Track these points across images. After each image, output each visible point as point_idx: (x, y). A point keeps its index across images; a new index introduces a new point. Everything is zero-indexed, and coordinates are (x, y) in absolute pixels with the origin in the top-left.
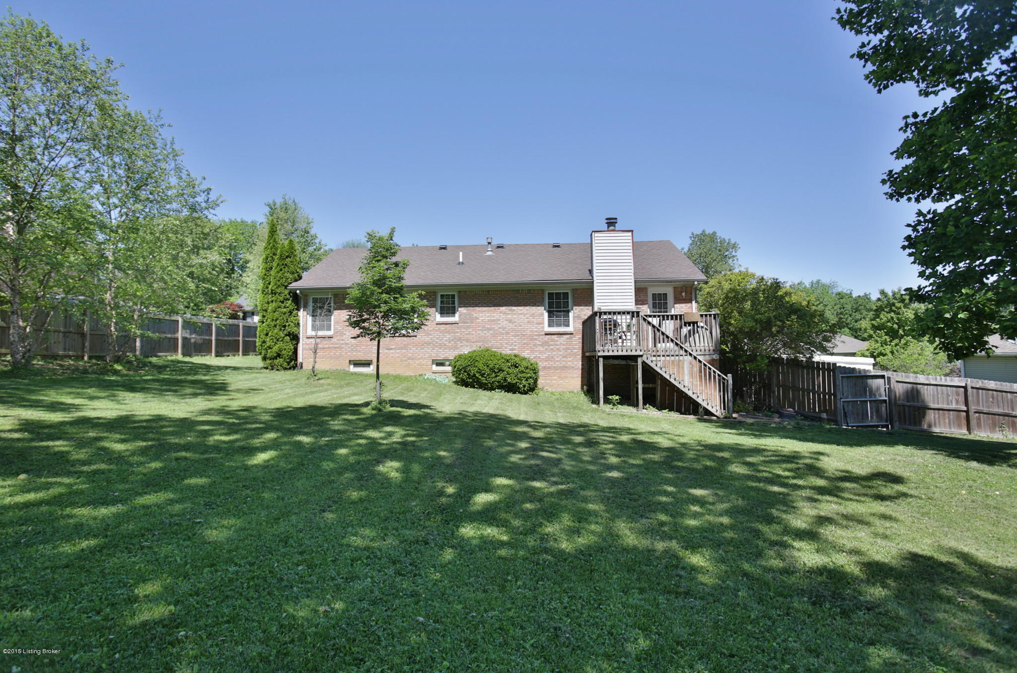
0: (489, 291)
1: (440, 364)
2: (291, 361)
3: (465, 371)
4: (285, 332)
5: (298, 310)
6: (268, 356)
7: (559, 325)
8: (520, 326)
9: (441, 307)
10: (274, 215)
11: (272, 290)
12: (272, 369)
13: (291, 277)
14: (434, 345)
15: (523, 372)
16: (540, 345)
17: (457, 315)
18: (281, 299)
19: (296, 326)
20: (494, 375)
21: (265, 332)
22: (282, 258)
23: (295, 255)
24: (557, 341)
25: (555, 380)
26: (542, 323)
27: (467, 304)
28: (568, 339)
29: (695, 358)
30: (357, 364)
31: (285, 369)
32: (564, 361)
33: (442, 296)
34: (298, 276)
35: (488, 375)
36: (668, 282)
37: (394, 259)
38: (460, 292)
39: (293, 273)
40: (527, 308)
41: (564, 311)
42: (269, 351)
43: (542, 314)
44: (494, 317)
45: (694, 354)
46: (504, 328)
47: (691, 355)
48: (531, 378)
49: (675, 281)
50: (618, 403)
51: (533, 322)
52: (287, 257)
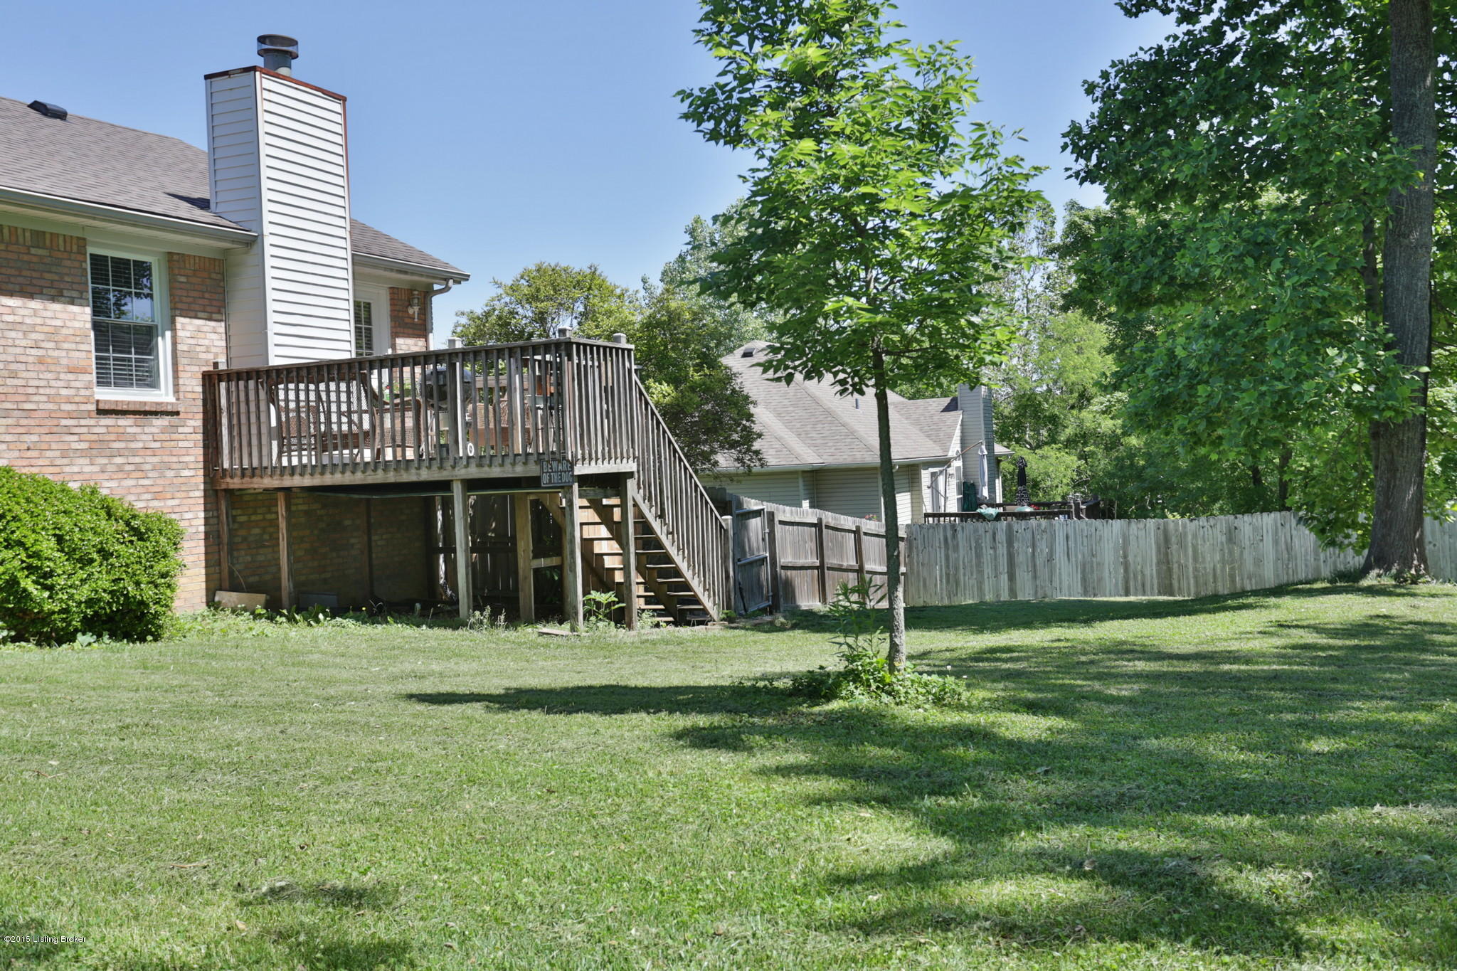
7: (128, 379)
8: (14, 375)
16: (82, 453)
24: (134, 438)
28: (165, 430)
40: (35, 304)
43: (87, 335)
51: (57, 361)
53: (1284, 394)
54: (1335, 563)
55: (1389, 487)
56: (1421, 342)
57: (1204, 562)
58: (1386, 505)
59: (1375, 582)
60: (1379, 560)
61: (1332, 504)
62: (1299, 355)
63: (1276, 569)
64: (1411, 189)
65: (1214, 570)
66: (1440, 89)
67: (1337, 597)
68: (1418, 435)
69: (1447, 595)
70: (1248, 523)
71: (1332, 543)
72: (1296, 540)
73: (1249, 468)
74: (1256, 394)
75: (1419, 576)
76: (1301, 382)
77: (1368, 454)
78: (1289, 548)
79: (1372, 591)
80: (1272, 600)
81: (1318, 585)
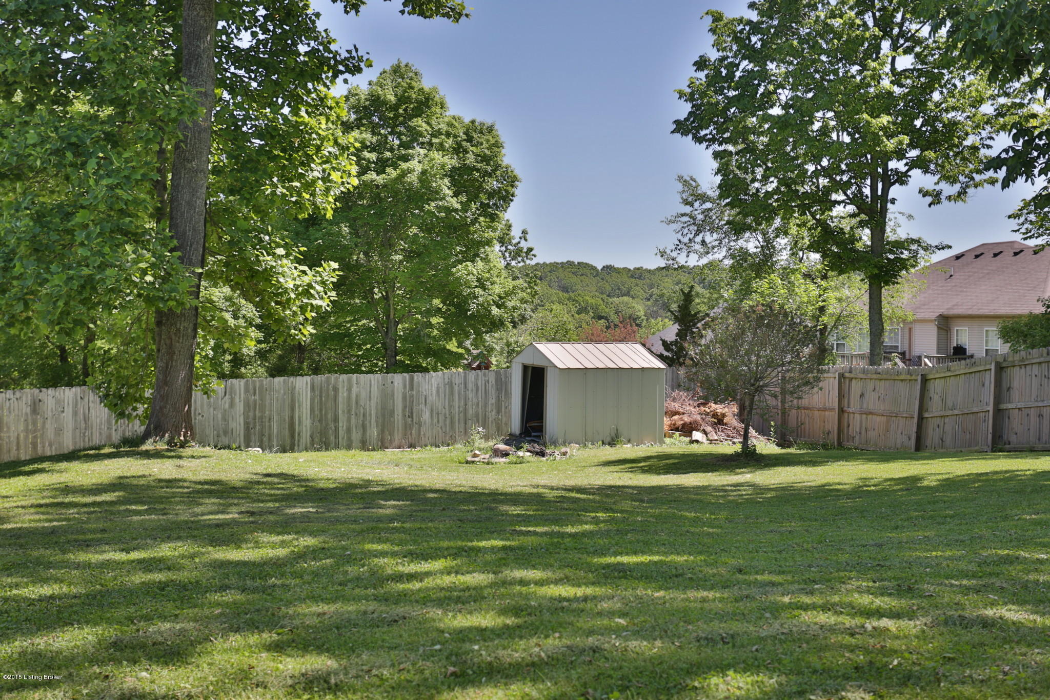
53: (90, 278)
54: (124, 431)
55: (167, 367)
56: (196, 249)
57: (8, 431)
58: (164, 382)
59: (152, 448)
60: (155, 428)
61: (124, 382)
62: (103, 247)
63: (74, 438)
64: (195, 123)
65: (18, 438)
66: (219, 47)
67: (120, 460)
68: (191, 325)
69: (204, 457)
70: (50, 396)
71: (121, 415)
72: (92, 411)
73: (58, 347)
74: (65, 277)
75: (186, 441)
76: (104, 270)
77: (153, 339)
78: (86, 419)
79: (147, 455)
80: (64, 465)
81: (106, 450)
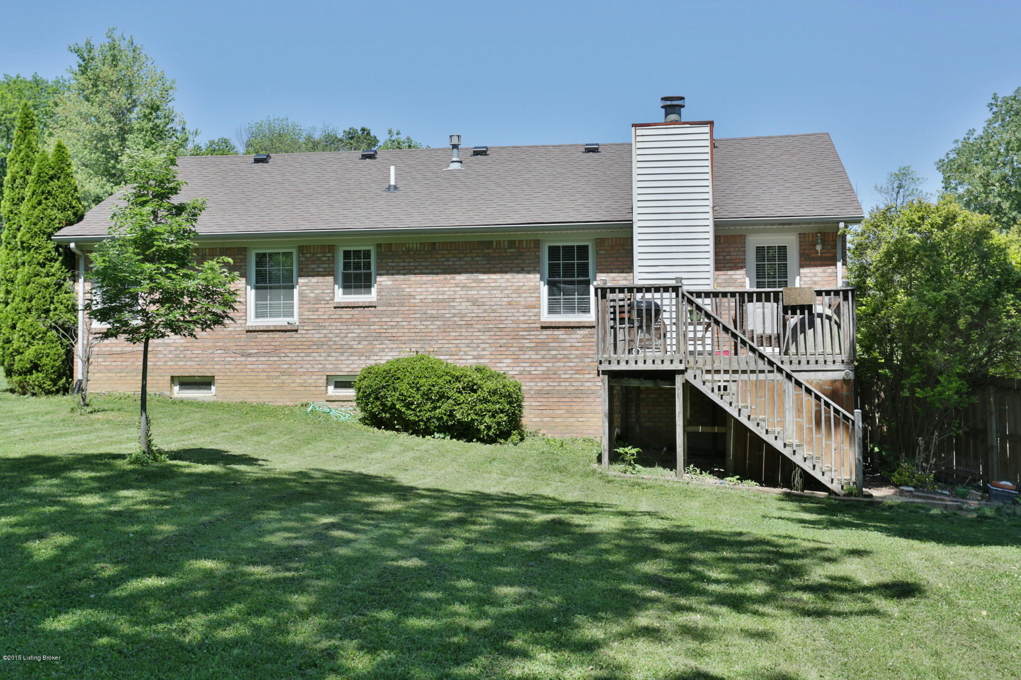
0: (434, 244)
1: (339, 385)
2: (60, 377)
3: (377, 398)
4: (49, 322)
5: (75, 279)
6: (15, 367)
7: (570, 309)
8: (494, 311)
9: (344, 275)
10: (90, 73)
11: (22, 243)
12: (24, 394)
13: (60, 216)
14: (330, 347)
15: (485, 401)
16: (531, 349)
17: (374, 290)
18: (41, 258)
19: (69, 311)
20: (429, 405)
21: (10, 322)
22: (40, 180)
23: (68, 175)
24: (564, 341)
25: (560, 416)
26: (538, 306)
27: (393, 268)
28: (585, 336)
29: (789, 377)
30: (186, 383)
31: (48, 393)
32: (577, 380)
33: (347, 254)
34: (75, 214)
35: (418, 405)
36: (784, 224)
37: (175, 200)
38: (379, 246)
39: (63, 209)
40: (508, 276)
41: (580, 282)
42: (17, 358)
43: (538, 289)
44: (444, 293)
45: (787, 368)
46: (462, 316)
47: (780, 370)
48: (502, 411)
49: (798, 223)
50: (636, 461)
51: (518, 303)
52: (51, 178)
